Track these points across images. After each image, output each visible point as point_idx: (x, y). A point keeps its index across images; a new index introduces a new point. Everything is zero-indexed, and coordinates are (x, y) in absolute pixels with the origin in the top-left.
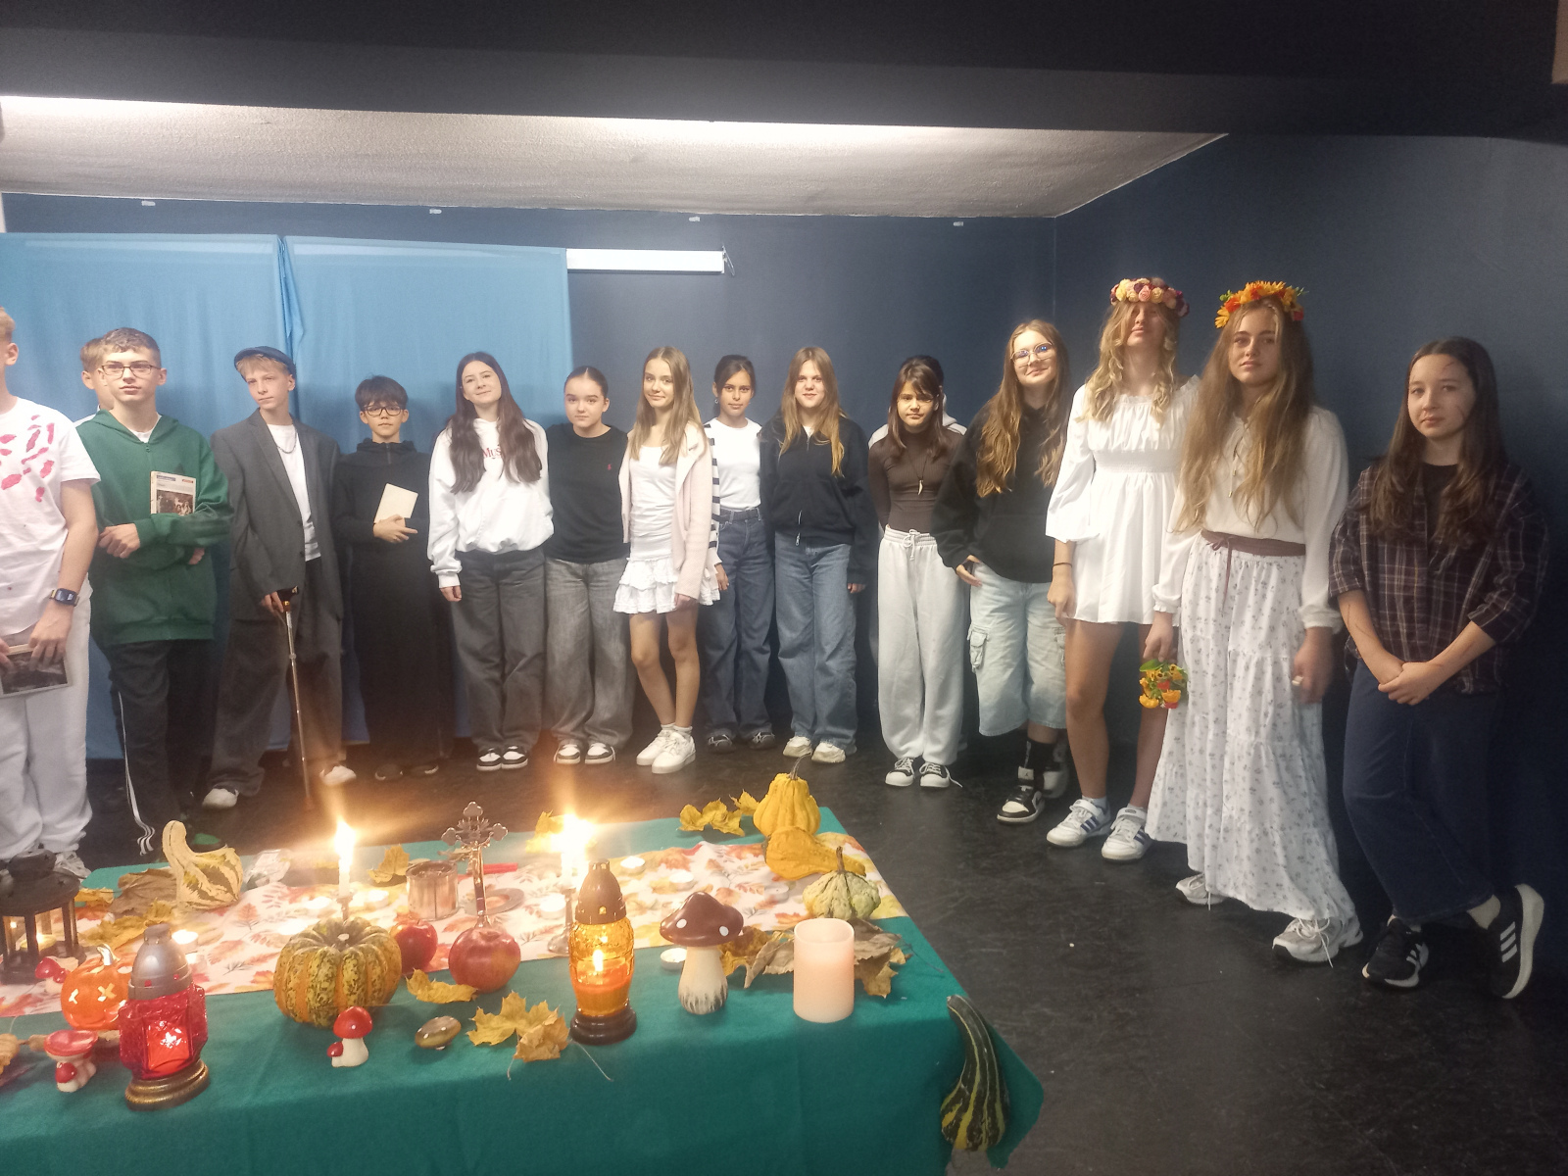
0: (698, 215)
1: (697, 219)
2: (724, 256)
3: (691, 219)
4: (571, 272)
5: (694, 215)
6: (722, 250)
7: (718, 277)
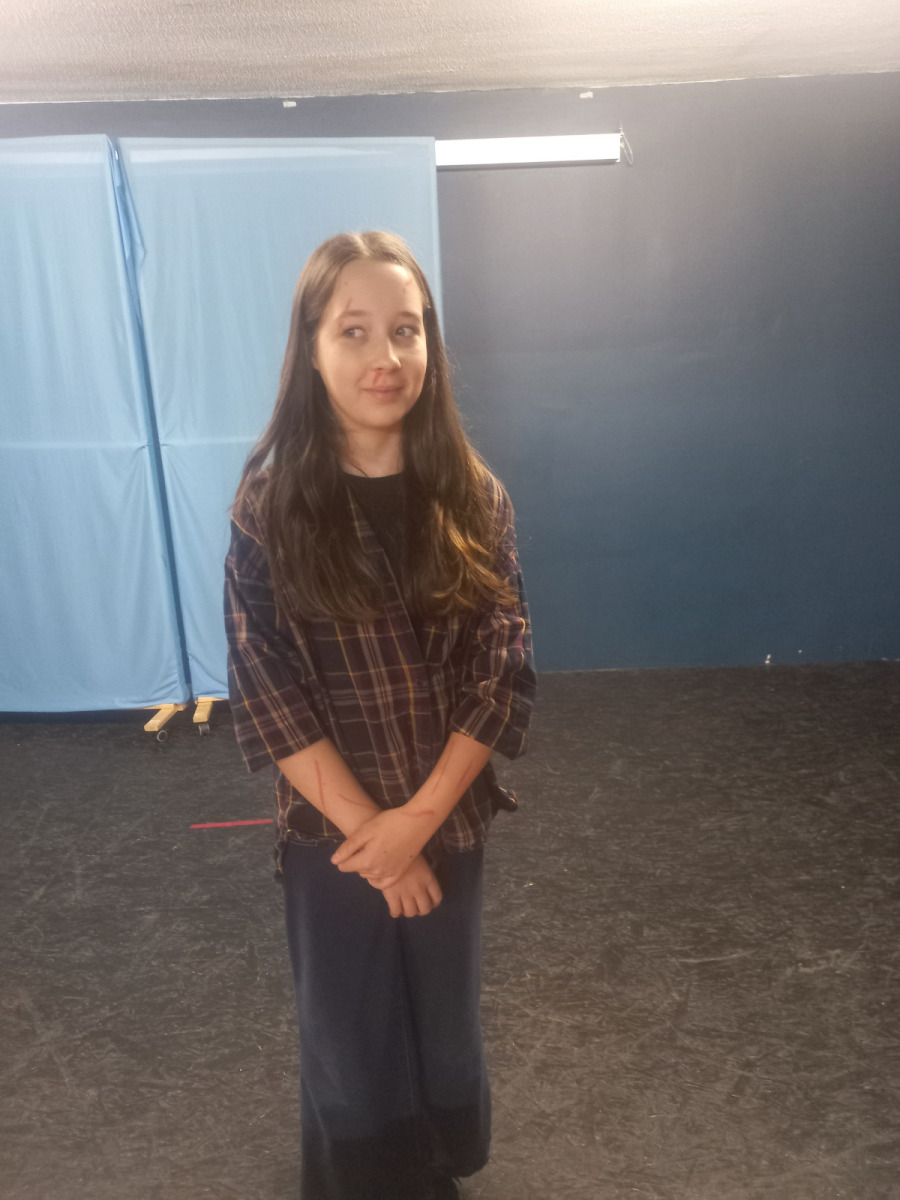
0: (592, 90)
1: (590, 95)
2: (622, 140)
3: (583, 96)
4: (441, 170)
5: (585, 90)
6: (618, 131)
7: (611, 167)
